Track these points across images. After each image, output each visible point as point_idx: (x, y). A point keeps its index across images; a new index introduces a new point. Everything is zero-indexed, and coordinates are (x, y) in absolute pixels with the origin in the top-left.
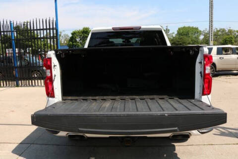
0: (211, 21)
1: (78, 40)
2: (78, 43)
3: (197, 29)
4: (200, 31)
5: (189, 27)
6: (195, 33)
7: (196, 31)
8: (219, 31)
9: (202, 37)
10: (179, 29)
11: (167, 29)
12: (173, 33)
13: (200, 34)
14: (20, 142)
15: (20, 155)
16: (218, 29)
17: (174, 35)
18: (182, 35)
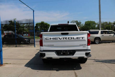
0: (100, 19)
1: (39, 27)
2: (39, 28)
3: (94, 22)
4: (96, 23)
5: (90, 21)
6: (93, 24)
7: (94, 23)
8: (105, 23)
9: (97, 26)
10: (86, 22)
11: (80, 22)
12: (83, 24)
13: (96, 24)
14: (26, 64)
15: (28, 67)
16: (104, 22)
17: (83, 25)
18: (87, 25)
